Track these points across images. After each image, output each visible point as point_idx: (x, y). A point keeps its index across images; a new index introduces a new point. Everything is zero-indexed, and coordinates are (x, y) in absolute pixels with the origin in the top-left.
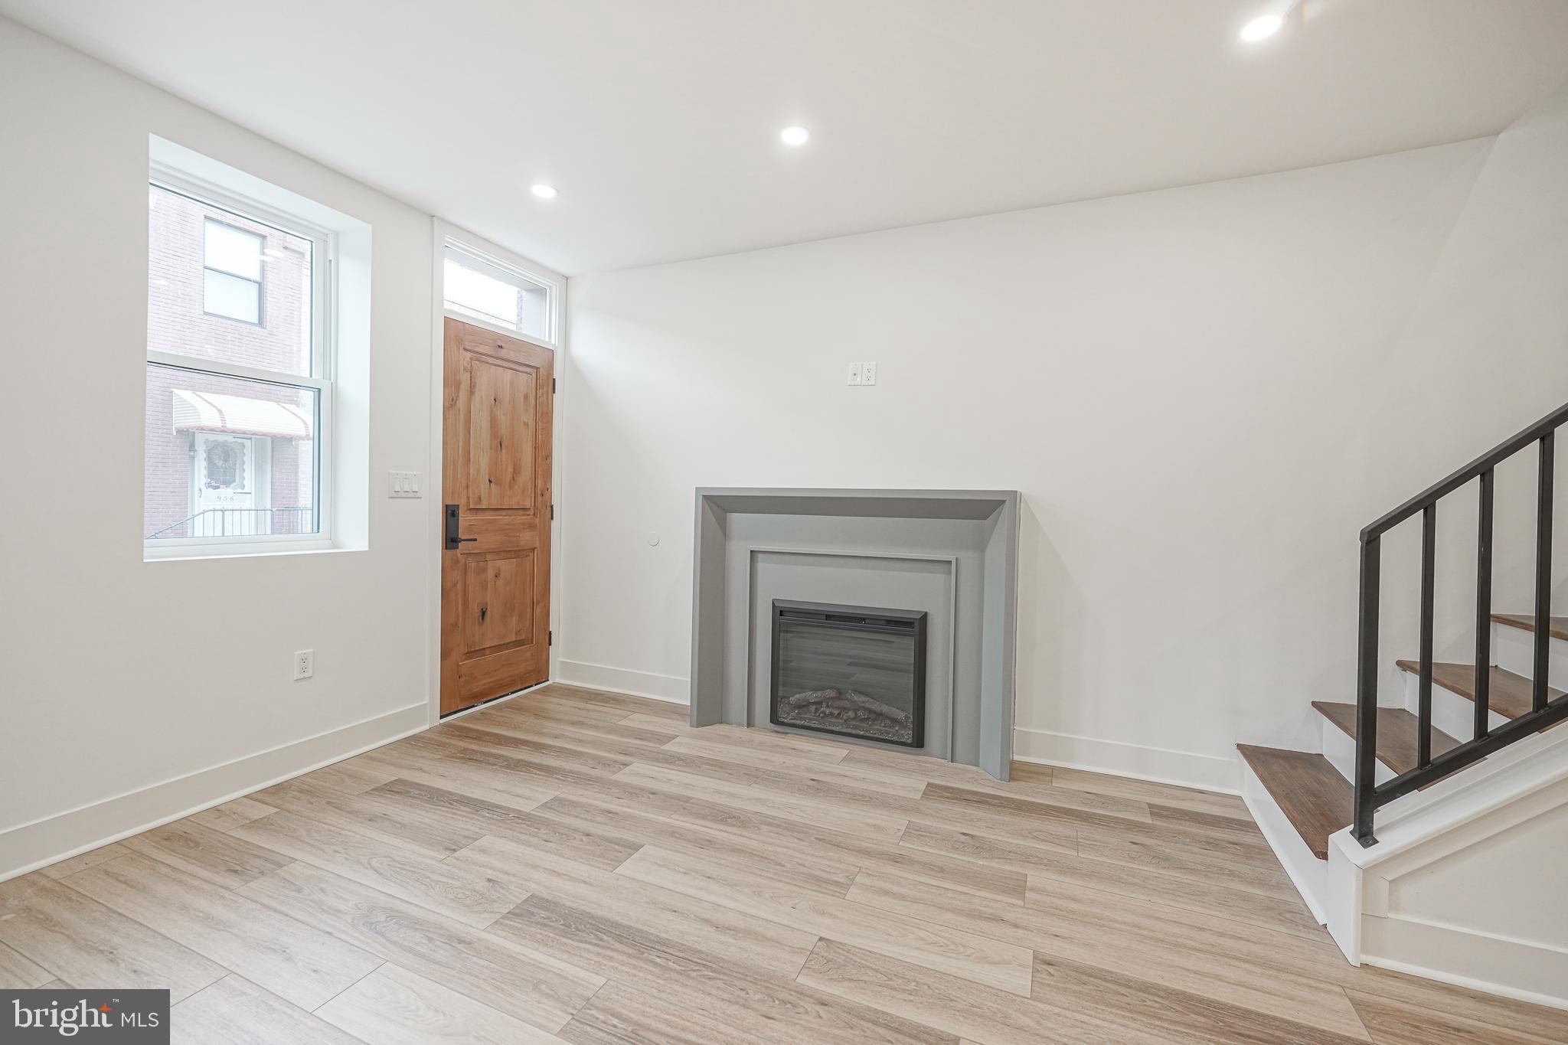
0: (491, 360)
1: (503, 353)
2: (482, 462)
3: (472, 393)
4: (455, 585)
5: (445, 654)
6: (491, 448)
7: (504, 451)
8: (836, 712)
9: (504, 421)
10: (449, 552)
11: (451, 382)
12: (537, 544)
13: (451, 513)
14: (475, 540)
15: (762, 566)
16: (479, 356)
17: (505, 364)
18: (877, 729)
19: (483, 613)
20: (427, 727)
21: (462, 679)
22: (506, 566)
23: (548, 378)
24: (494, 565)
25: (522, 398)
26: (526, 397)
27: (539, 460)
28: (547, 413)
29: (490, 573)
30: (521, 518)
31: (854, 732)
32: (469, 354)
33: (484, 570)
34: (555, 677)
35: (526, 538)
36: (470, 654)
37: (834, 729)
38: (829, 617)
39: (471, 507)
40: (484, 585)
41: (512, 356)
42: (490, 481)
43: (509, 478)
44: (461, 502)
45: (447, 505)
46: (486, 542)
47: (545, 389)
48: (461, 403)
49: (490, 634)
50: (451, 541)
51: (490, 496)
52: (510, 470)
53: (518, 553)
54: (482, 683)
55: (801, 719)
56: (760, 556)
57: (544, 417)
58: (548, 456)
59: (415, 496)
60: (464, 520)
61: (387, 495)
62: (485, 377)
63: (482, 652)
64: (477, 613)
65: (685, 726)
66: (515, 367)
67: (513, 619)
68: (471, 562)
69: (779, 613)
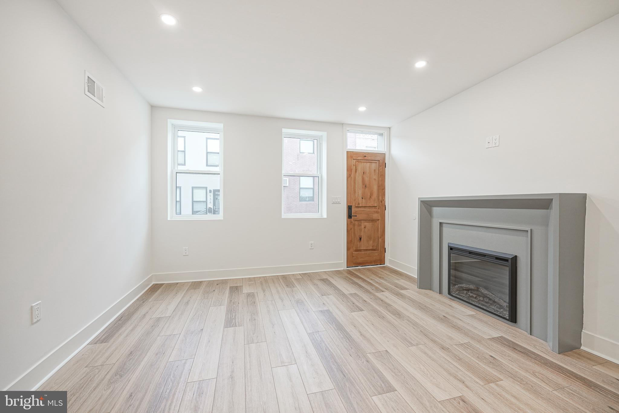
0: (362, 161)
1: (366, 158)
2: (359, 192)
3: (356, 172)
4: (351, 229)
5: (348, 249)
6: (362, 188)
7: (367, 188)
8: (475, 296)
9: (367, 179)
10: (349, 219)
11: (349, 170)
12: (380, 218)
13: (350, 208)
14: (356, 216)
15: (445, 229)
16: (358, 161)
17: (367, 161)
18: (493, 308)
19: (360, 239)
20: (343, 269)
21: (354, 258)
22: (368, 225)
23: (383, 163)
24: (363, 224)
25: (373, 171)
26: (375, 170)
27: (380, 190)
28: (383, 175)
29: (363, 227)
30: (373, 210)
31: (481, 307)
32: (355, 160)
33: (360, 225)
34: (387, 264)
35: (375, 216)
36: (356, 251)
37: (473, 303)
38: (470, 252)
39: (356, 206)
40: (361, 230)
41: (369, 158)
42: (362, 198)
43: (369, 197)
44: (353, 205)
45: (348, 206)
46: (360, 217)
47: (382, 167)
48: (352, 176)
49: (363, 245)
50: (350, 216)
51: (362, 203)
52: (369, 194)
53: (373, 221)
54: (360, 260)
55: (460, 295)
56: (444, 225)
57: (382, 176)
58: (384, 189)
59: (339, 203)
60: (353, 210)
61: (332, 203)
62: (360, 166)
63: (360, 250)
64: (358, 238)
65: (415, 287)
66: (371, 161)
67: (371, 242)
68: (357, 223)
69: (451, 249)
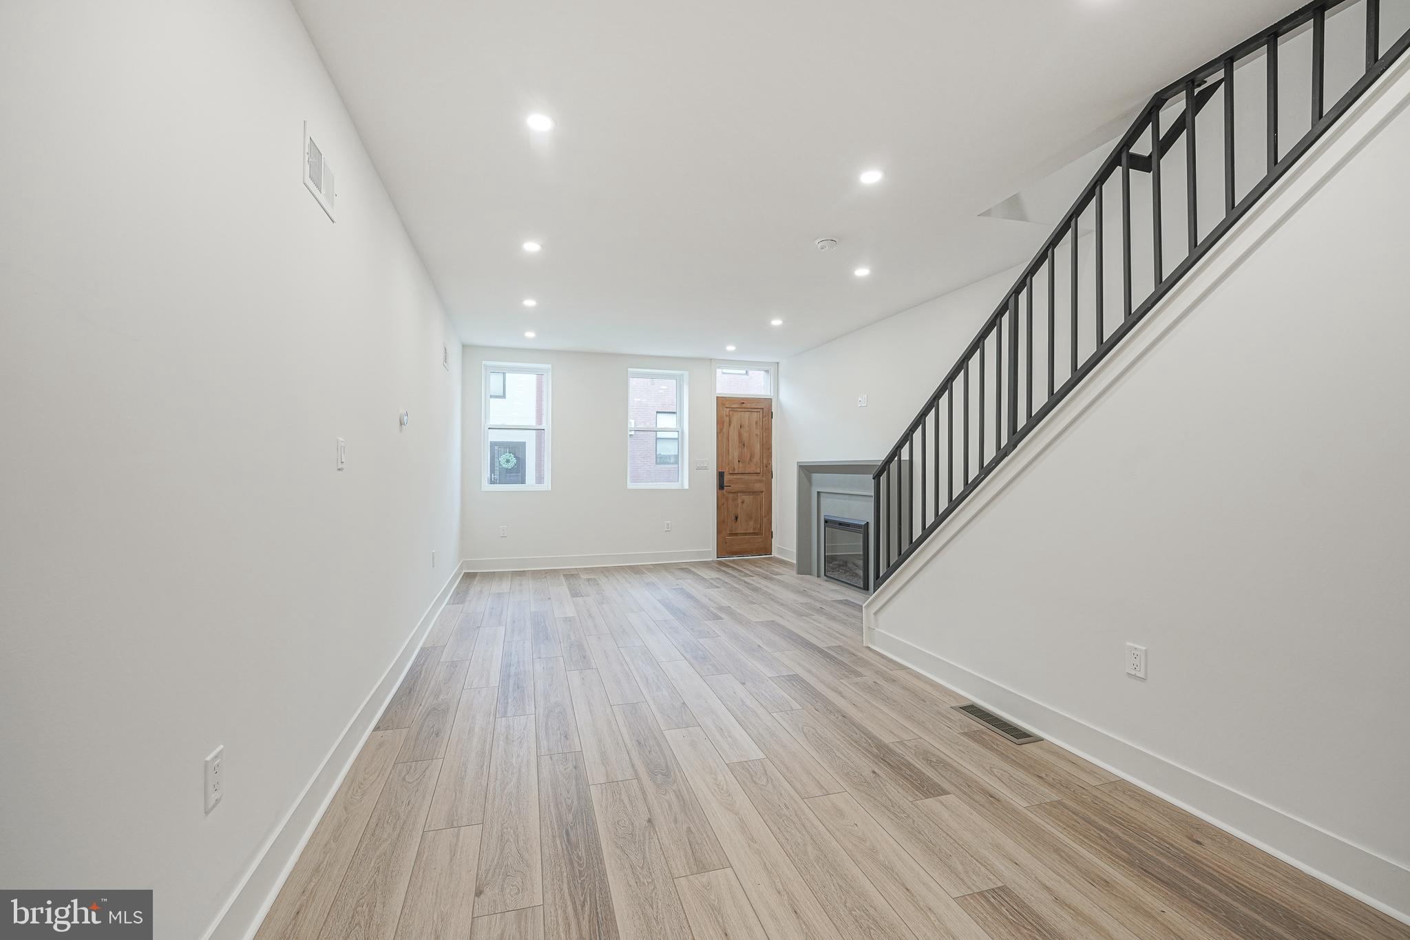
0: (738, 409)
1: (744, 406)
2: (735, 453)
3: (730, 425)
4: (723, 504)
5: (719, 532)
6: (739, 447)
7: (745, 448)
9: (745, 435)
10: (721, 491)
11: (720, 422)
12: (764, 490)
13: (721, 475)
14: (730, 486)
15: (823, 500)
16: (733, 410)
17: (746, 410)
19: (737, 518)
20: (711, 559)
21: (726, 544)
22: (748, 499)
23: (769, 412)
24: (741, 497)
25: (754, 423)
26: (757, 422)
27: (764, 450)
28: (768, 429)
29: (740, 501)
30: (755, 477)
32: (728, 409)
33: (737, 499)
34: (775, 554)
35: (758, 486)
36: (731, 534)
37: (843, 579)
38: (841, 524)
39: (730, 472)
40: (737, 506)
41: (749, 406)
42: (739, 461)
43: (748, 460)
44: (726, 471)
45: (719, 472)
46: (735, 487)
47: (767, 417)
48: (725, 430)
49: (741, 527)
50: (721, 486)
51: (739, 468)
52: (749, 456)
53: (755, 493)
54: (736, 548)
55: (833, 575)
56: (821, 494)
57: (767, 431)
58: (769, 448)
59: (705, 468)
60: (726, 478)
61: (696, 468)
62: (736, 418)
63: (736, 534)
64: (734, 518)
65: (794, 573)
66: (751, 410)
67: (752, 522)
68: (731, 495)
69: (826, 522)
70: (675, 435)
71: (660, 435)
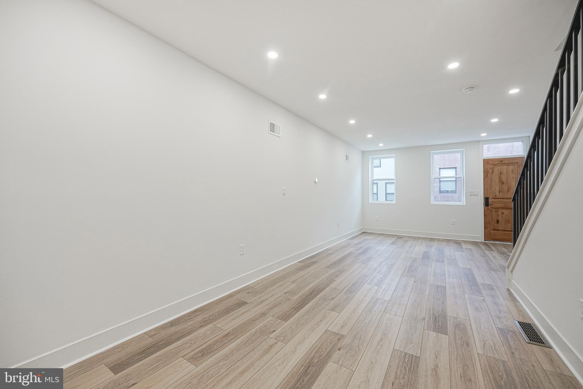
0: (499, 165)
1: (503, 162)
2: (497, 187)
3: (492, 173)
4: (488, 214)
5: (485, 228)
6: (499, 184)
7: (504, 185)
9: (504, 178)
10: (487, 207)
11: (486, 172)
13: (486, 200)
14: (492, 205)
16: (495, 165)
17: (504, 164)
19: (498, 222)
20: (480, 241)
21: (491, 235)
22: (506, 212)
24: (501, 211)
25: (511, 172)
29: (500, 213)
32: (492, 165)
33: (498, 212)
36: (494, 230)
39: (493, 197)
40: (498, 215)
41: (506, 162)
42: (499, 192)
43: (506, 191)
44: (491, 196)
45: (485, 198)
46: (497, 205)
47: (521, 167)
48: (489, 176)
49: (501, 227)
50: (487, 204)
51: (500, 195)
52: (506, 189)
53: (511, 209)
54: (498, 237)
59: (476, 195)
60: (490, 201)
61: (471, 195)
62: (497, 170)
63: (498, 230)
64: (496, 221)
66: (508, 164)
67: (510, 225)
68: (494, 210)
70: (454, 179)
71: (441, 179)
